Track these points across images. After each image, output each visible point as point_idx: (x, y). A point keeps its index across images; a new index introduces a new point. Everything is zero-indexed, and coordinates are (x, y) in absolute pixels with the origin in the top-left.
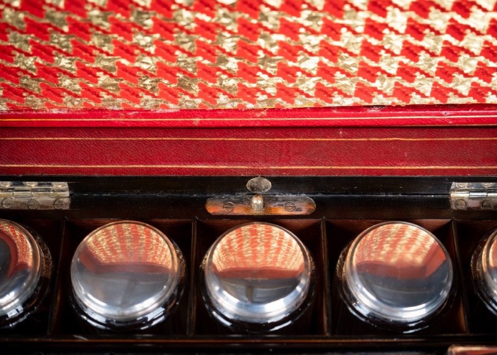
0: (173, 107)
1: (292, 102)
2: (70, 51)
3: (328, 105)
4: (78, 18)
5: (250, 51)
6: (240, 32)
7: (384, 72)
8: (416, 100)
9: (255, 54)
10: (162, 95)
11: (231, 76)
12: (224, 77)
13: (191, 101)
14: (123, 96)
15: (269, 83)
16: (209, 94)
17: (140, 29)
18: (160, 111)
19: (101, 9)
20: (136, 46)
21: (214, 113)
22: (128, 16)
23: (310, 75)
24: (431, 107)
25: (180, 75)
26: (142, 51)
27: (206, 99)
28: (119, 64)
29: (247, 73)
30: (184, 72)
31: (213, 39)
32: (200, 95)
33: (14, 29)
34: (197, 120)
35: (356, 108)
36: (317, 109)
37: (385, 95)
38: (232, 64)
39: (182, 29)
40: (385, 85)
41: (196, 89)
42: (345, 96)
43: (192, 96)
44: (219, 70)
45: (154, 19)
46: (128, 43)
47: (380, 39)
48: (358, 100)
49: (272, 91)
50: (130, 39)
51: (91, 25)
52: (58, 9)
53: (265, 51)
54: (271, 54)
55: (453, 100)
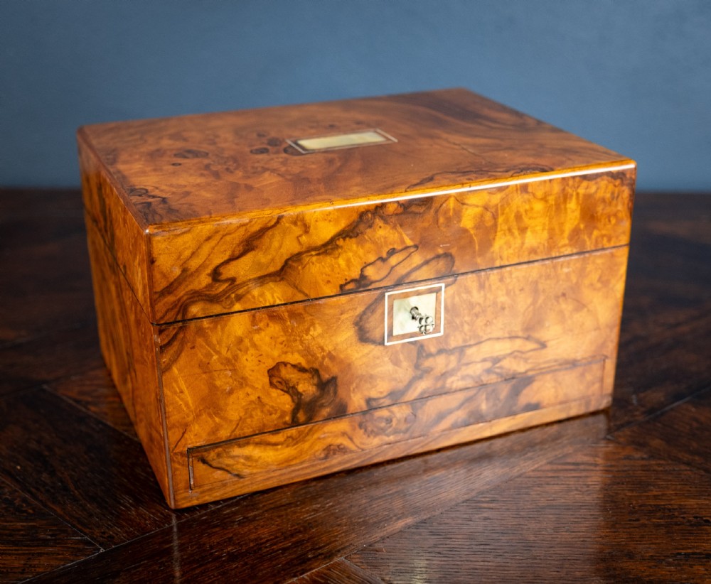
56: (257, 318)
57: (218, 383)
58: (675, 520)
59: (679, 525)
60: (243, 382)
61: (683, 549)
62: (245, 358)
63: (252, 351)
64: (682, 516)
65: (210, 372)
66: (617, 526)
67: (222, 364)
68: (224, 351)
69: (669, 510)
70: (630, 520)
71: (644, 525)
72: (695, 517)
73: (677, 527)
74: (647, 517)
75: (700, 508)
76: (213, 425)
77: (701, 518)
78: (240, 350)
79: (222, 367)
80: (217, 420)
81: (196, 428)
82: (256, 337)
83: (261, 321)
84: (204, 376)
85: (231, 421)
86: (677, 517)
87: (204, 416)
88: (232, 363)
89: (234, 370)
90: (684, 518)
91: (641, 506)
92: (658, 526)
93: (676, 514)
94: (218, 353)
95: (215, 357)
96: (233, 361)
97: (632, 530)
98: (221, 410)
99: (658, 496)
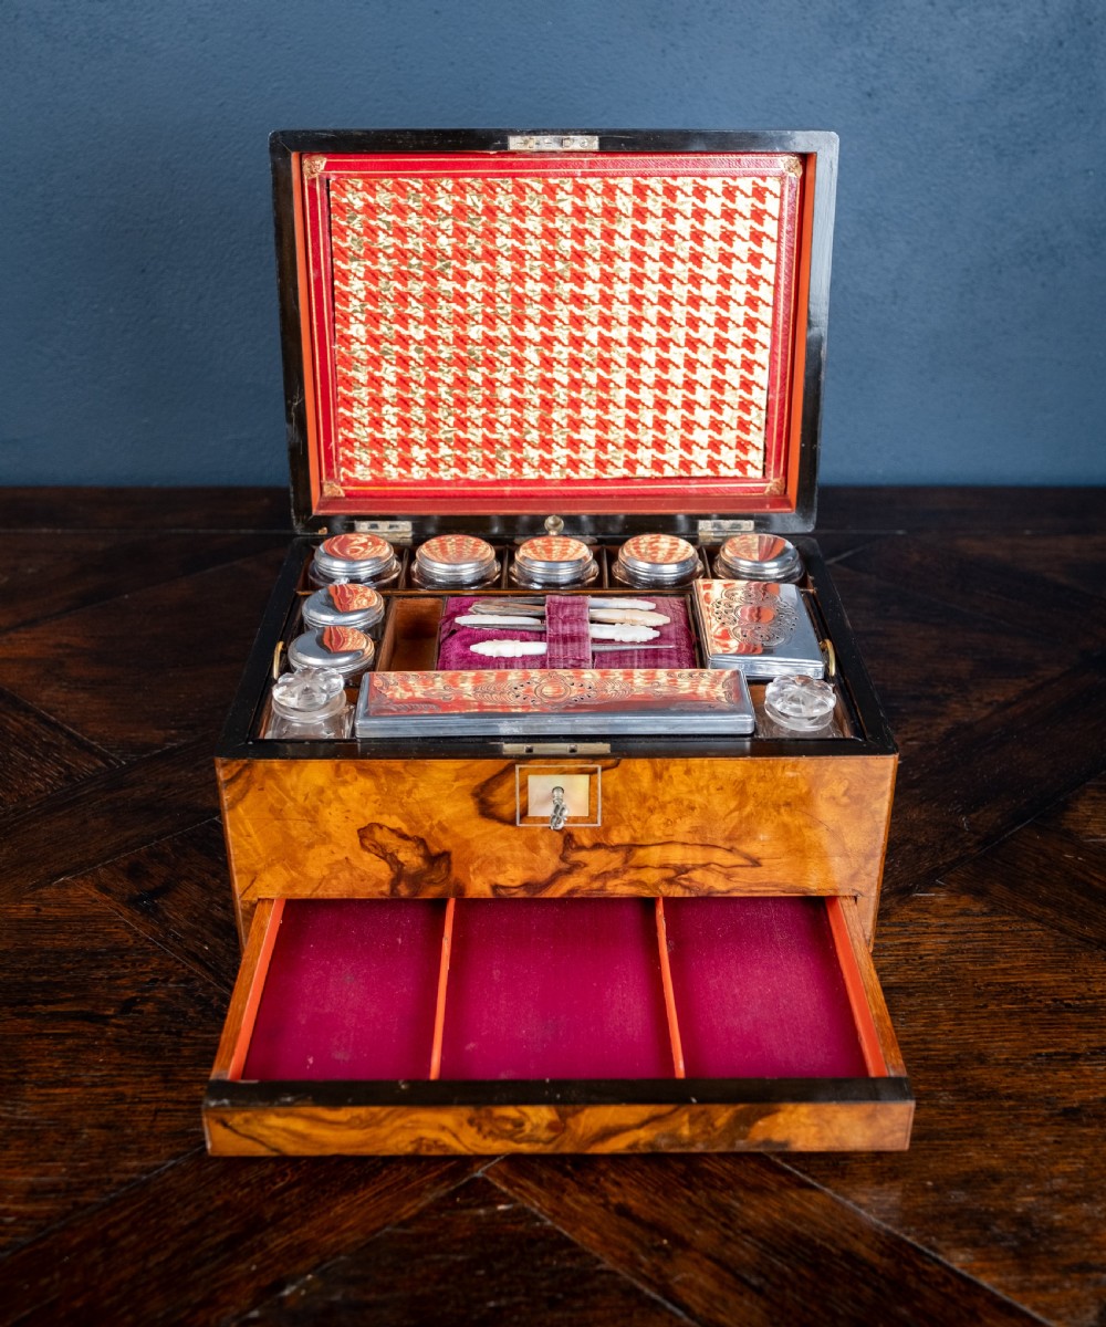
0: (491, 476)
1: (577, 473)
2: (423, 422)
3: (605, 476)
4: (432, 393)
5: (547, 423)
6: (541, 406)
7: (642, 444)
8: (669, 472)
9: (550, 426)
10: (484, 466)
11: (533, 447)
12: (529, 448)
13: (504, 471)
14: (456, 466)
15: (560, 454)
16: (517, 464)
17: (473, 403)
18: (482, 480)
19: (448, 385)
20: (469, 419)
21: (522, 482)
22: (465, 391)
23: (590, 447)
24: (681, 478)
25: (498, 447)
26: (473, 423)
27: (516, 470)
28: (456, 435)
29: (546, 444)
30: (501, 444)
31: (521, 412)
32: (512, 466)
33: (388, 402)
34: (508, 489)
35: (625, 479)
36: (597, 480)
37: (646, 467)
38: (534, 436)
39: (502, 403)
40: (645, 455)
41: (508, 461)
42: (616, 467)
43: (505, 466)
44: (525, 441)
45: (483, 395)
46: (463, 416)
47: (637, 413)
48: (625, 472)
49: (563, 461)
50: (465, 412)
51: (441, 400)
52: (420, 385)
53: (558, 424)
54: (561, 426)
55: (696, 472)
56: (342, 769)
57: (294, 833)
58: (1030, 1005)
59: (1036, 1012)
60: (325, 838)
61: (1043, 1047)
62: (328, 810)
63: (336, 805)
64: (1038, 998)
65: (284, 820)
66: (962, 1016)
67: (299, 813)
68: (300, 799)
69: (1022, 990)
70: (977, 1007)
71: (994, 1014)
72: (1055, 1000)
73: (1034, 1016)
74: (995, 1002)
75: (1059, 987)
76: (289, 879)
77: (1061, 1001)
78: (321, 801)
79: (299, 817)
80: (294, 874)
81: (267, 877)
82: (342, 791)
83: (347, 773)
84: (276, 822)
85: (311, 879)
86: (1032, 1001)
87: (278, 867)
88: (312, 815)
89: (314, 822)
90: (1040, 1001)
91: (988, 985)
92: (1010, 1014)
93: (1030, 995)
94: (294, 800)
95: (290, 804)
96: (313, 813)
97: (979, 1021)
98: (299, 864)
99: (1006, 969)
